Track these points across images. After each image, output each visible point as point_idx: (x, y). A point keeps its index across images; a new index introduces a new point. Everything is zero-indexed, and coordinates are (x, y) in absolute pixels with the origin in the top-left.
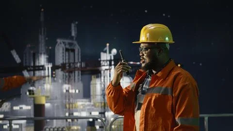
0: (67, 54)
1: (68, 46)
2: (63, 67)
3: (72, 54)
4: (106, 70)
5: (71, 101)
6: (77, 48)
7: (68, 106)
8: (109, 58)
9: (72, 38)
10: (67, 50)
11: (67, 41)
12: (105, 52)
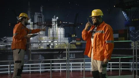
0: (39, 19)
1: (39, 16)
2: (37, 24)
3: (41, 18)
4: (54, 25)
5: (40, 37)
6: (43, 16)
7: (39, 39)
8: (55, 21)
9: (41, 12)
10: (39, 17)
11: (39, 14)
12: (54, 18)
